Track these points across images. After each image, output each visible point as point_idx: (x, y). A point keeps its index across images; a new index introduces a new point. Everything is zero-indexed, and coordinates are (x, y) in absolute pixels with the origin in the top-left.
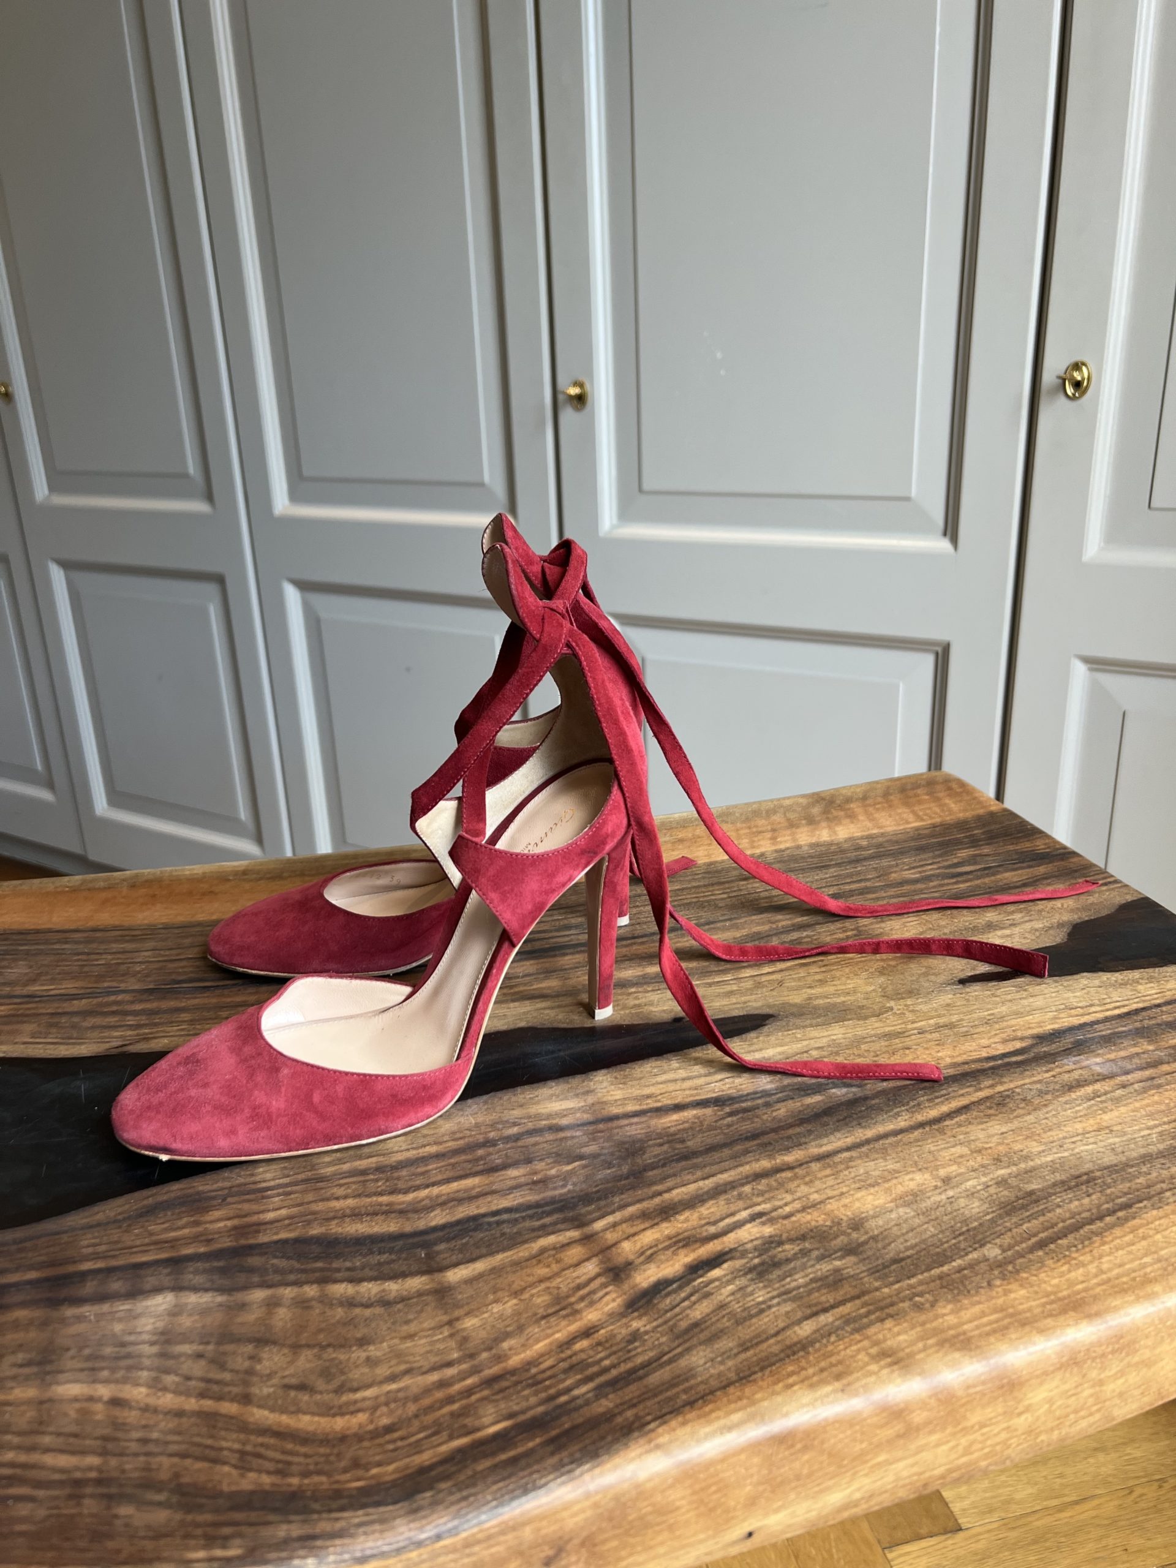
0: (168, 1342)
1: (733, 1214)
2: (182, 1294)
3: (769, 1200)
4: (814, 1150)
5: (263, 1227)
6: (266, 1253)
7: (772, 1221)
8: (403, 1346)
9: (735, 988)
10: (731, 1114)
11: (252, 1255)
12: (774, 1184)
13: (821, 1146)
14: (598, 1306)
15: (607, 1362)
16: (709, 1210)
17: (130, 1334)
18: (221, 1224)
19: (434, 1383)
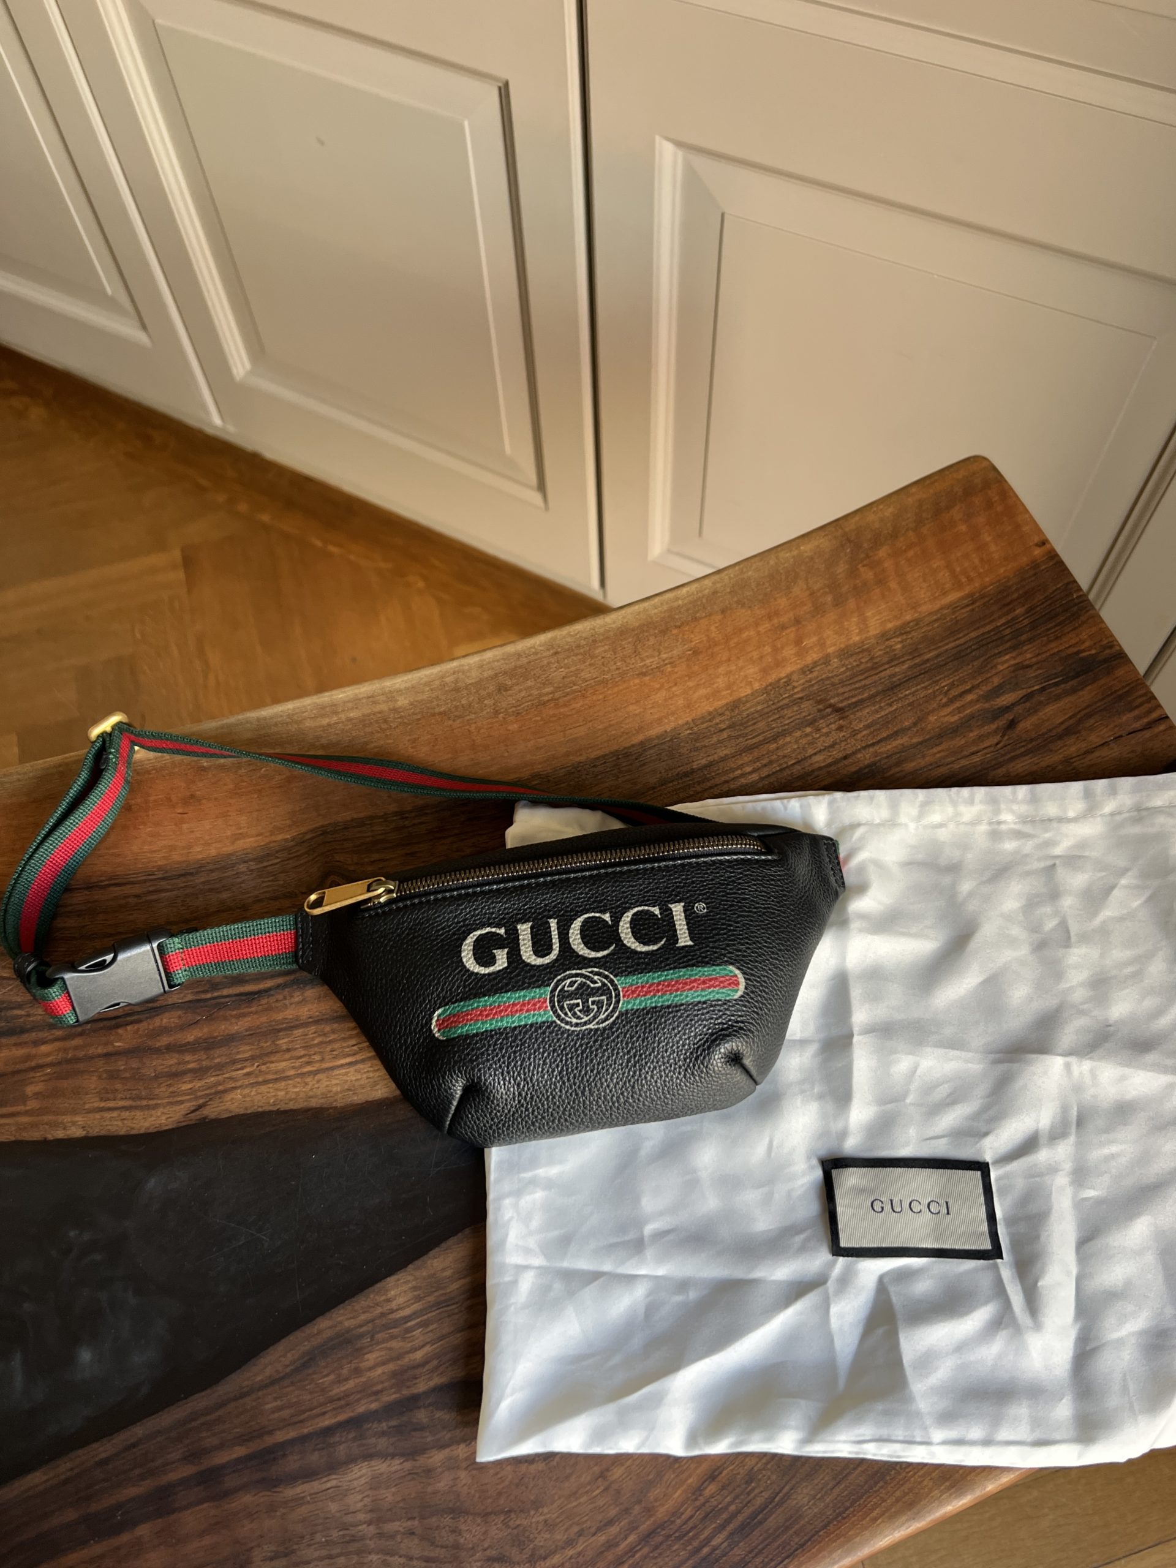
0: (379, 1521)
2: (373, 1463)
5: (417, 1372)
6: (430, 1405)
8: (570, 1506)
11: (419, 1408)
15: (733, 1508)
17: (346, 1514)
18: (379, 1371)
19: (603, 1545)
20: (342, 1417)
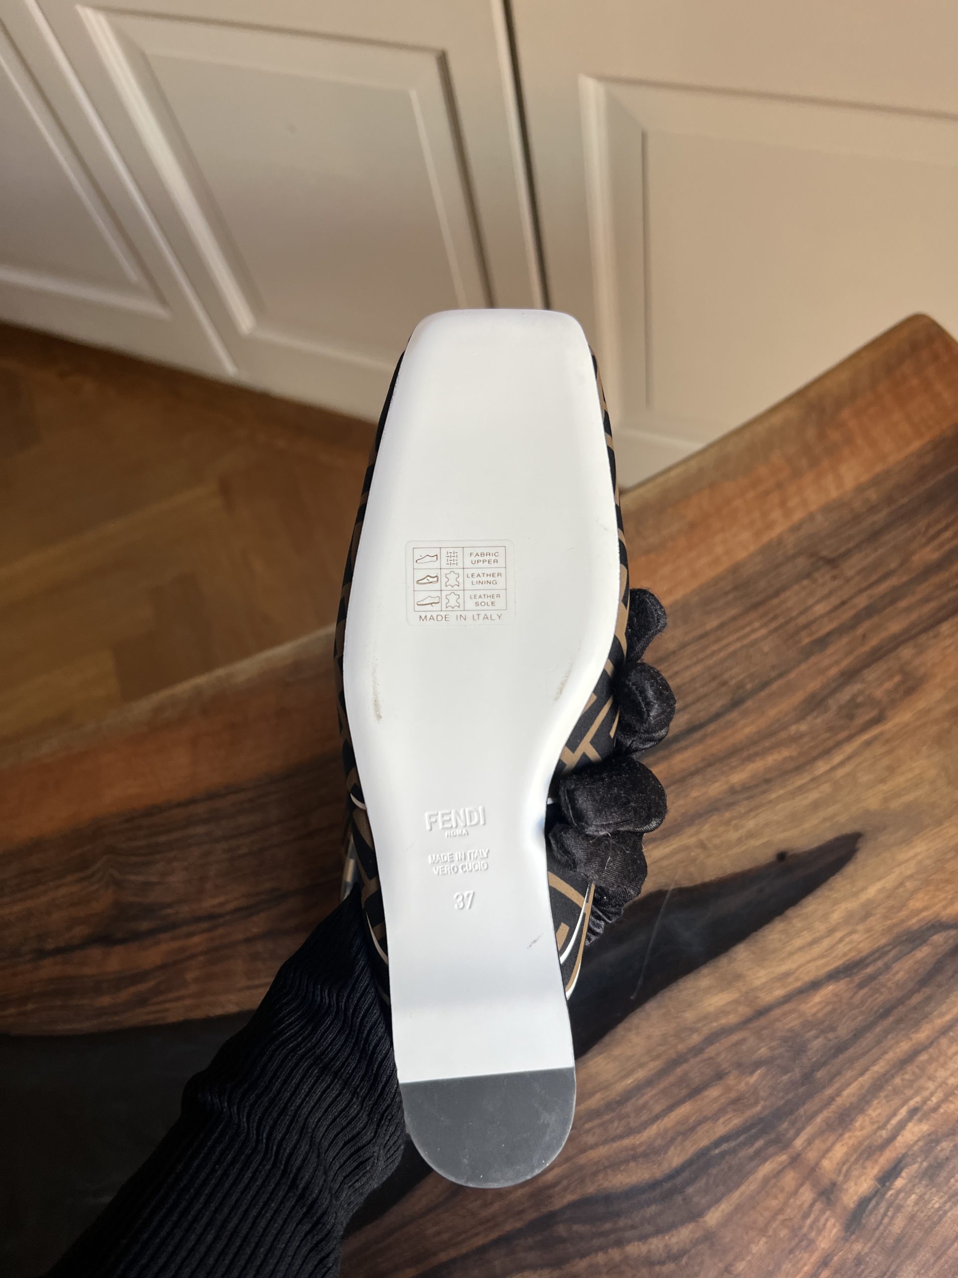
1: (894, 1114)
3: (917, 1093)
4: (939, 1022)
5: (552, 1191)
6: (566, 1220)
7: (926, 1117)
9: (814, 795)
10: (861, 986)
11: (557, 1224)
12: (917, 1070)
13: (942, 1015)
14: (826, 1233)
16: (876, 1111)
20: (494, 1235)
